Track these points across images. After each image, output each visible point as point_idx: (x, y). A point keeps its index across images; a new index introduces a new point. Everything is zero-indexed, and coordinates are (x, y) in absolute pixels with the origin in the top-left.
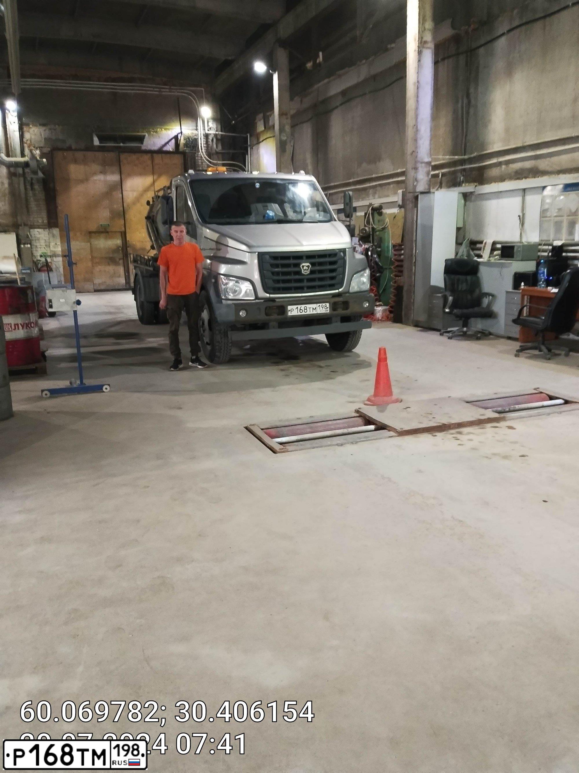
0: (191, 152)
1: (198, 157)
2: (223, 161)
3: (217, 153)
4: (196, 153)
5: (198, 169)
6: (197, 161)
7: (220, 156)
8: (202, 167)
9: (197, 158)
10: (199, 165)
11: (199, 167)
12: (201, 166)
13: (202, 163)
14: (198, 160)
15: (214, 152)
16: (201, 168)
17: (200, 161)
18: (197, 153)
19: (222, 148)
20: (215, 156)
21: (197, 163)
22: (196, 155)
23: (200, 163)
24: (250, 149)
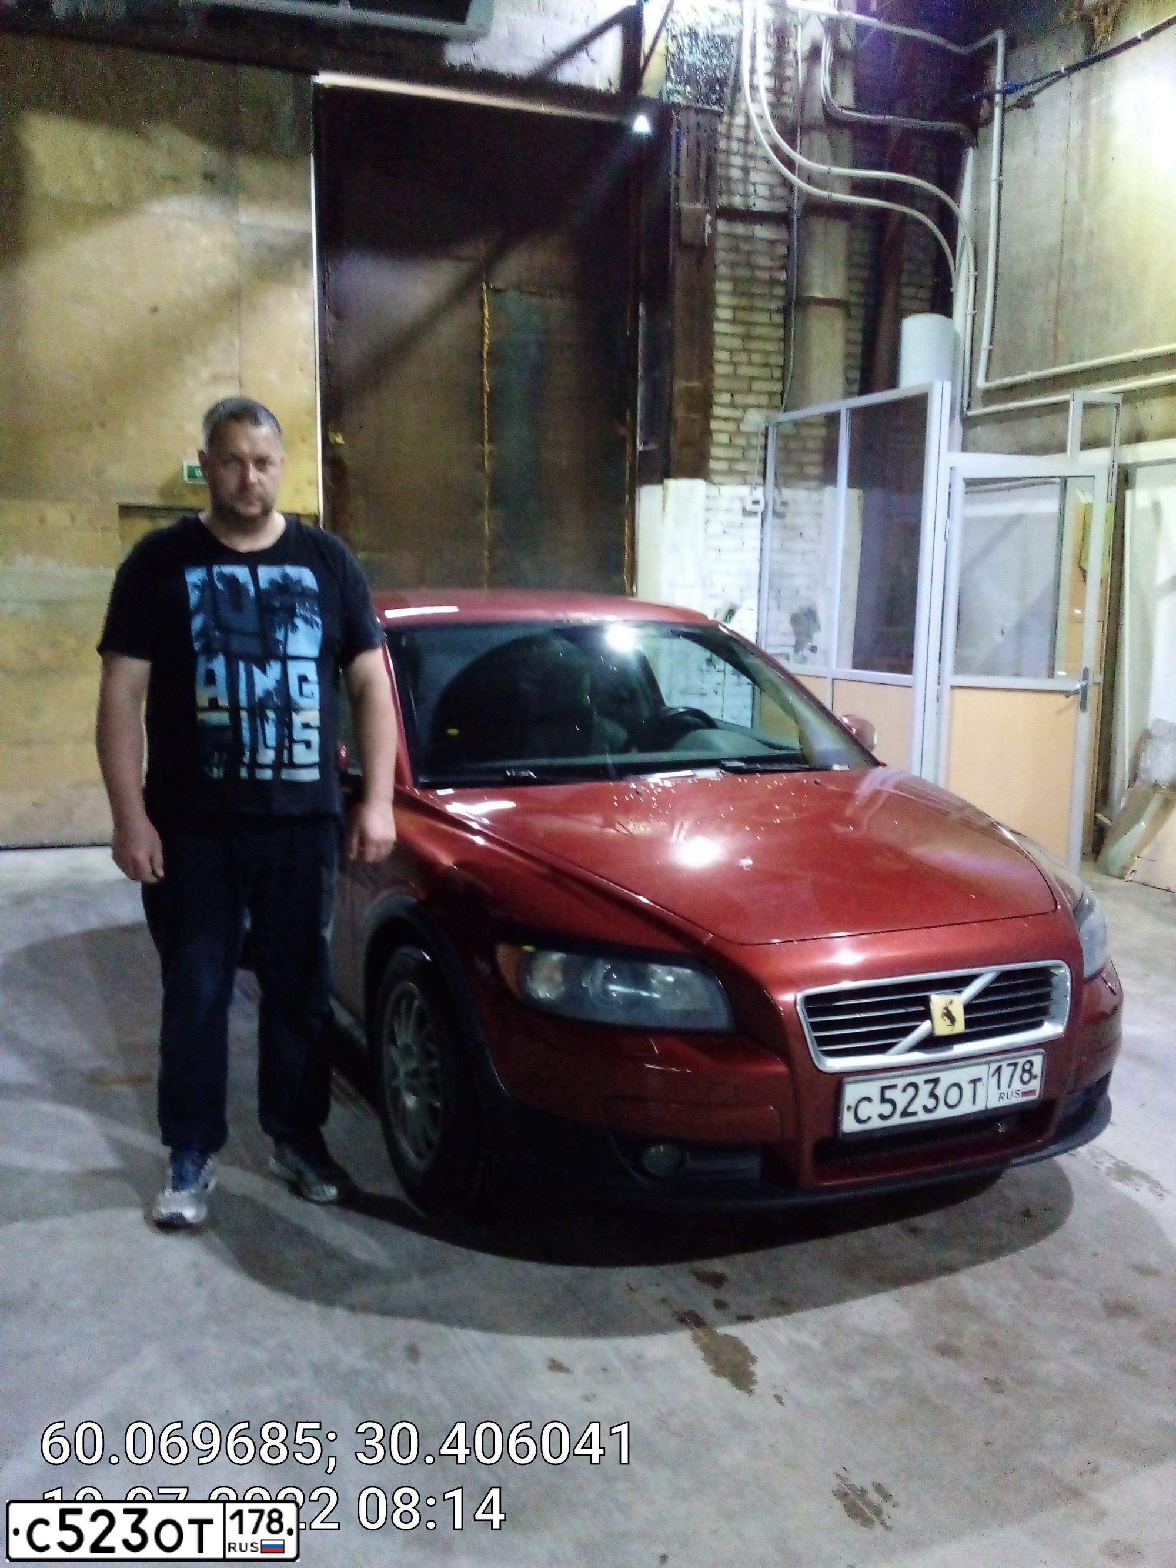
0: (698, 111)
1: (729, 137)
2: (856, 165)
3: (832, 122)
4: (719, 115)
5: (722, 201)
6: (721, 158)
7: (845, 139)
8: (746, 195)
9: (722, 144)
10: (729, 179)
11: (730, 193)
12: (740, 188)
13: (746, 170)
14: (728, 152)
15: (816, 112)
16: (737, 201)
17: (737, 160)
18: (726, 118)
19: (857, 98)
20: (820, 140)
21: (720, 171)
22: (721, 128)
23: (736, 173)
24: (1004, 111)
